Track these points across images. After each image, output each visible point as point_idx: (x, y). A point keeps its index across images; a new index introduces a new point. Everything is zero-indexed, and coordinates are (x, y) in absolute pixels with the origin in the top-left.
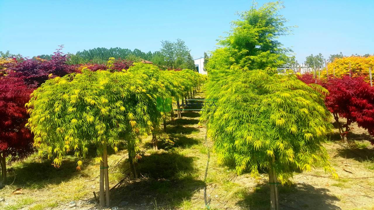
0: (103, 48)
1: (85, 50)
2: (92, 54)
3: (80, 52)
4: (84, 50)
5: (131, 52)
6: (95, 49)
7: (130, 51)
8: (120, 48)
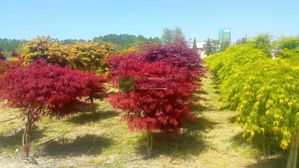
0: (114, 34)
1: (101, 36)
2: (106, 39)
3: (97, 37)
8: (128, 35)
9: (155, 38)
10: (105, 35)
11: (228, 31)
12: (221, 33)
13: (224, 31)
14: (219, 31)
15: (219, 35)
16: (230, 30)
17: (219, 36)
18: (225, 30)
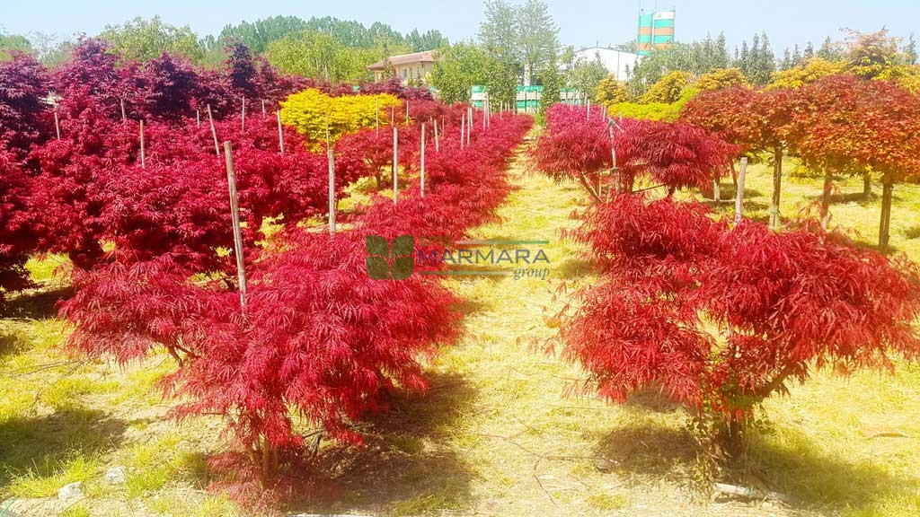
0: (291, 17)
1: (247, 21)
2: (261, 30)
3: (233, 27)
4: (243, 22)
5: (365, 29)
6: (270, 18)
7: (362, 27)
8: (335, 20)
9: (429, 33)
10: (262, 20)
11: (667, 15)
12: (645, 23)
13: (656, 17)
14: (640, 17)
15: (639, 27)
16: (672, 13)
17: (639, 31)
18: (657, 14)
